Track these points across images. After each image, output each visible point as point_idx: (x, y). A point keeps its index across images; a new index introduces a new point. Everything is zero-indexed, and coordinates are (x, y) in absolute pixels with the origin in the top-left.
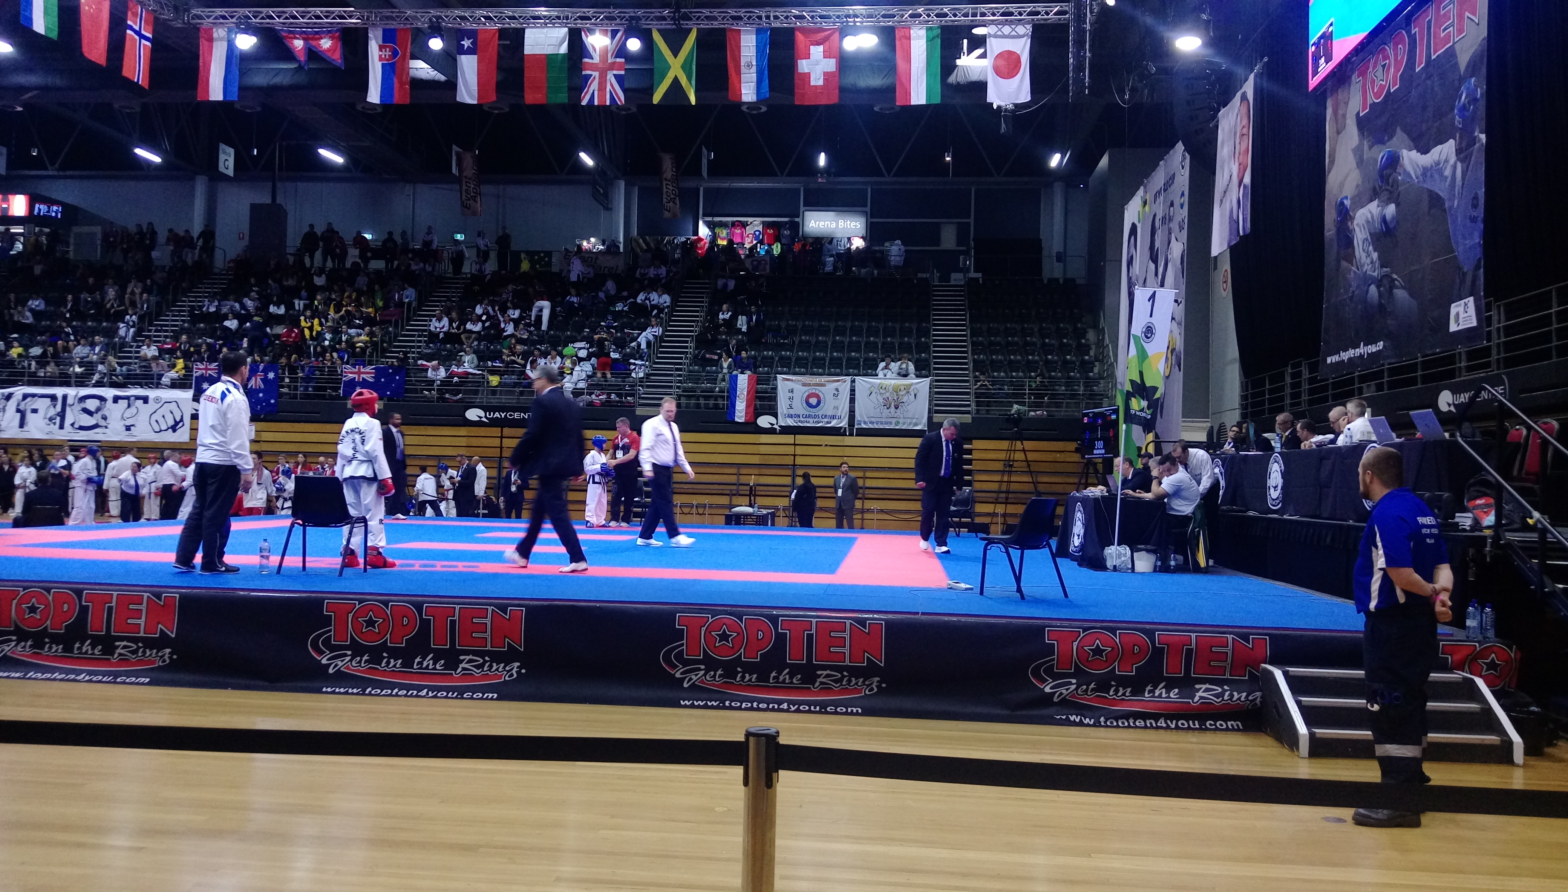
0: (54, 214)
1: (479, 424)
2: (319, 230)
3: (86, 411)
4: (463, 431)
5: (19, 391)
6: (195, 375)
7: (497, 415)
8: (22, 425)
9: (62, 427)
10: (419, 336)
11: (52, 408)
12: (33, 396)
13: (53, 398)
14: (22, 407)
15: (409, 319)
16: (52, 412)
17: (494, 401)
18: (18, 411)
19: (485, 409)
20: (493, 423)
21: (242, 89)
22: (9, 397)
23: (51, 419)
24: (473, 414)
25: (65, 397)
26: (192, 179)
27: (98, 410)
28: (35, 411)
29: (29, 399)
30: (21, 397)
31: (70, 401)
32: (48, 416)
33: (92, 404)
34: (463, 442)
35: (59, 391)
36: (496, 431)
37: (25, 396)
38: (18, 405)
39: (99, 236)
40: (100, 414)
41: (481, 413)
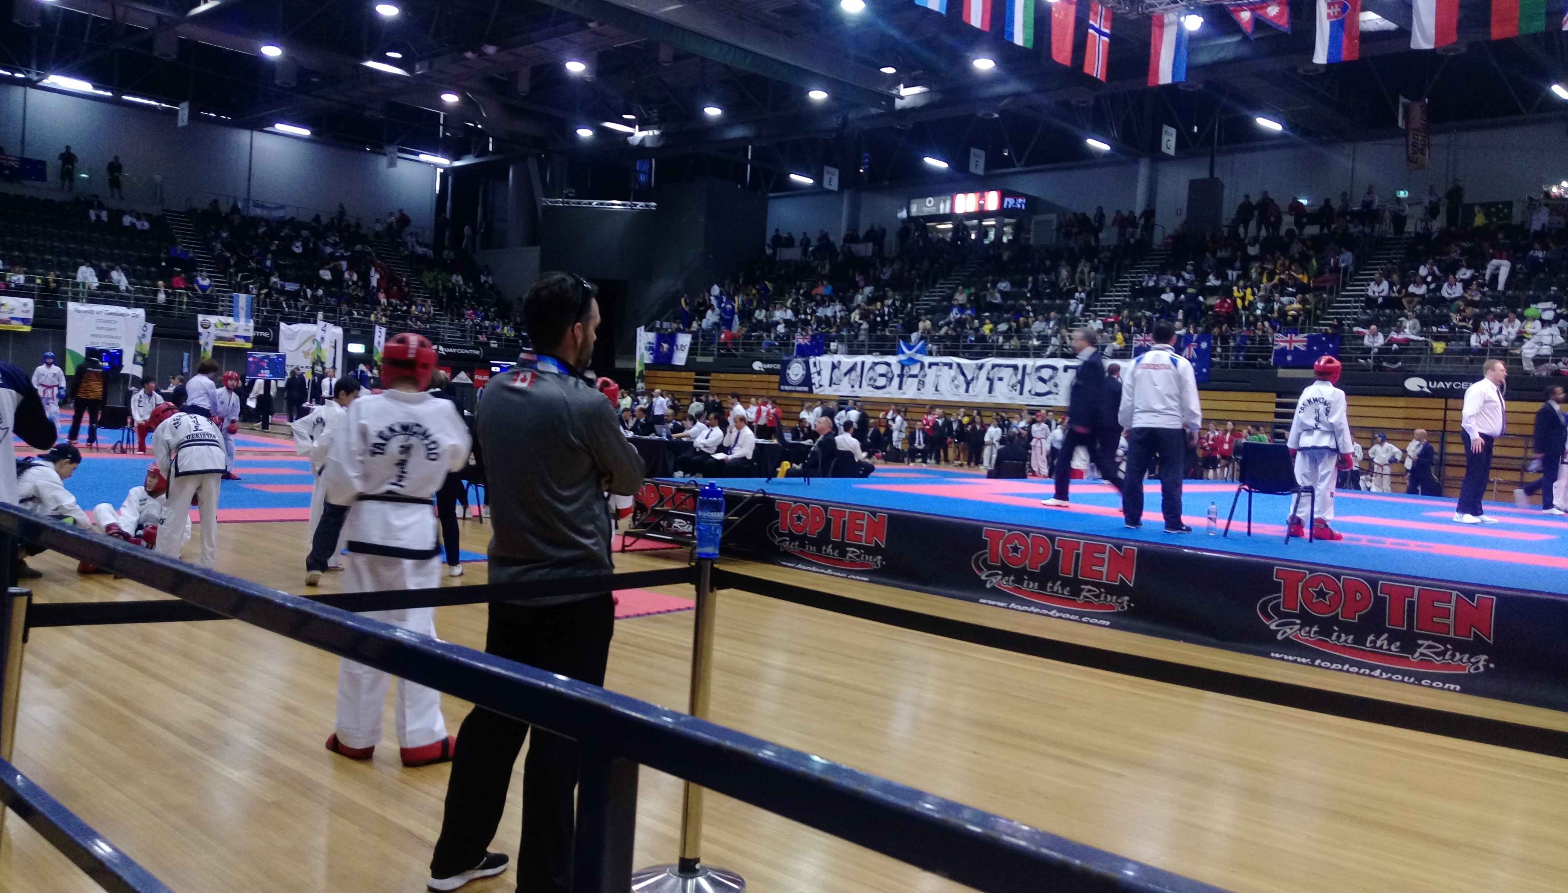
0: (1019, 206)
1: (1420, 394)
2: (1255, 199)
3: (1041, 379)
4: (1401, 402)
5: (989, 361)
6: (1134, 346)
7: (1441, 384)
8: (990, 391)
9: (1021, 393)
10: (1356, 302)
11: (1014, 377)
12: (1000, 366)
13: (1015, 367)
14: (991, 376)
15: (1345, 284)
16: (1014, 380)
17: (1438, 370)
18: (988, 379)
19: (1428, 378)
20: (1436, 394)
21: (1190, 69)
22: (981, 367)
23: (1013, 387)
24: (1413, 384)
25: (1024, 367)
26: (1137, 162)
27: (1051, 378)
28: (1001, 379)
29: (996, 369)
30: (990, 367)
31: (1028, 370)
32: (1011, 383)
33: (1046, 373)
34: (1401, 413)
35: (1020, 362)
36: (1440, 403)
37: (994, 366)
38: (988, 373)
39: (1055, 223)
40: (1052, 382)
41: (1423, 383)
